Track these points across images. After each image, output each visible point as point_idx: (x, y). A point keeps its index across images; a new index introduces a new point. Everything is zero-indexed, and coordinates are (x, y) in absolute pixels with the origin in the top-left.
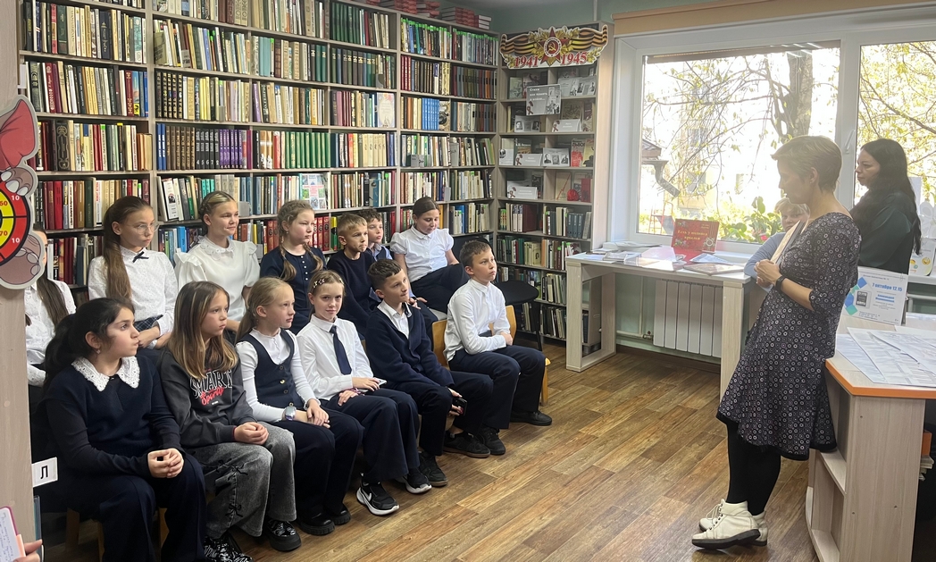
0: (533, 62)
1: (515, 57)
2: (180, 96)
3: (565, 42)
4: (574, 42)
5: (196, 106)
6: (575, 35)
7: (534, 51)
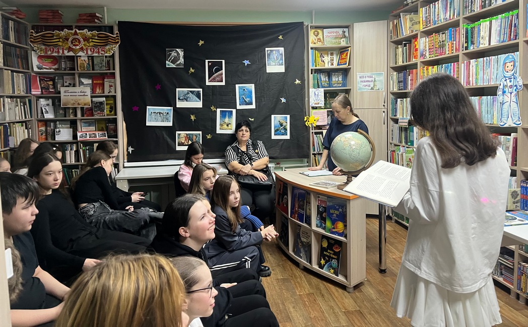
0: (61, 51)
1: (43, 47)
3: (86, 39)
4: (94, 40)
6: (93, 35)
7: (60, 44)
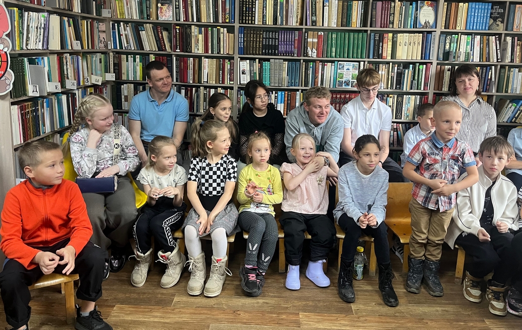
2: (254, 10)
5: (263, 16)
